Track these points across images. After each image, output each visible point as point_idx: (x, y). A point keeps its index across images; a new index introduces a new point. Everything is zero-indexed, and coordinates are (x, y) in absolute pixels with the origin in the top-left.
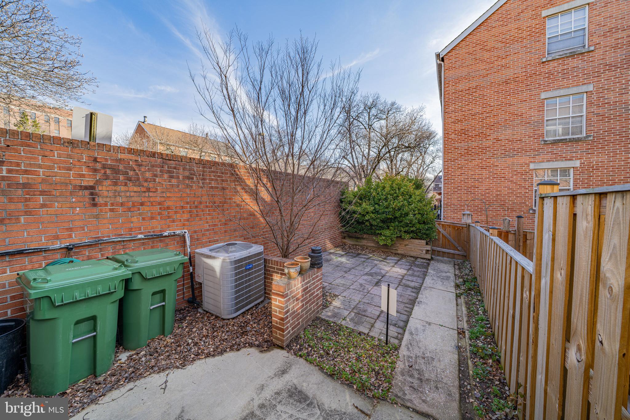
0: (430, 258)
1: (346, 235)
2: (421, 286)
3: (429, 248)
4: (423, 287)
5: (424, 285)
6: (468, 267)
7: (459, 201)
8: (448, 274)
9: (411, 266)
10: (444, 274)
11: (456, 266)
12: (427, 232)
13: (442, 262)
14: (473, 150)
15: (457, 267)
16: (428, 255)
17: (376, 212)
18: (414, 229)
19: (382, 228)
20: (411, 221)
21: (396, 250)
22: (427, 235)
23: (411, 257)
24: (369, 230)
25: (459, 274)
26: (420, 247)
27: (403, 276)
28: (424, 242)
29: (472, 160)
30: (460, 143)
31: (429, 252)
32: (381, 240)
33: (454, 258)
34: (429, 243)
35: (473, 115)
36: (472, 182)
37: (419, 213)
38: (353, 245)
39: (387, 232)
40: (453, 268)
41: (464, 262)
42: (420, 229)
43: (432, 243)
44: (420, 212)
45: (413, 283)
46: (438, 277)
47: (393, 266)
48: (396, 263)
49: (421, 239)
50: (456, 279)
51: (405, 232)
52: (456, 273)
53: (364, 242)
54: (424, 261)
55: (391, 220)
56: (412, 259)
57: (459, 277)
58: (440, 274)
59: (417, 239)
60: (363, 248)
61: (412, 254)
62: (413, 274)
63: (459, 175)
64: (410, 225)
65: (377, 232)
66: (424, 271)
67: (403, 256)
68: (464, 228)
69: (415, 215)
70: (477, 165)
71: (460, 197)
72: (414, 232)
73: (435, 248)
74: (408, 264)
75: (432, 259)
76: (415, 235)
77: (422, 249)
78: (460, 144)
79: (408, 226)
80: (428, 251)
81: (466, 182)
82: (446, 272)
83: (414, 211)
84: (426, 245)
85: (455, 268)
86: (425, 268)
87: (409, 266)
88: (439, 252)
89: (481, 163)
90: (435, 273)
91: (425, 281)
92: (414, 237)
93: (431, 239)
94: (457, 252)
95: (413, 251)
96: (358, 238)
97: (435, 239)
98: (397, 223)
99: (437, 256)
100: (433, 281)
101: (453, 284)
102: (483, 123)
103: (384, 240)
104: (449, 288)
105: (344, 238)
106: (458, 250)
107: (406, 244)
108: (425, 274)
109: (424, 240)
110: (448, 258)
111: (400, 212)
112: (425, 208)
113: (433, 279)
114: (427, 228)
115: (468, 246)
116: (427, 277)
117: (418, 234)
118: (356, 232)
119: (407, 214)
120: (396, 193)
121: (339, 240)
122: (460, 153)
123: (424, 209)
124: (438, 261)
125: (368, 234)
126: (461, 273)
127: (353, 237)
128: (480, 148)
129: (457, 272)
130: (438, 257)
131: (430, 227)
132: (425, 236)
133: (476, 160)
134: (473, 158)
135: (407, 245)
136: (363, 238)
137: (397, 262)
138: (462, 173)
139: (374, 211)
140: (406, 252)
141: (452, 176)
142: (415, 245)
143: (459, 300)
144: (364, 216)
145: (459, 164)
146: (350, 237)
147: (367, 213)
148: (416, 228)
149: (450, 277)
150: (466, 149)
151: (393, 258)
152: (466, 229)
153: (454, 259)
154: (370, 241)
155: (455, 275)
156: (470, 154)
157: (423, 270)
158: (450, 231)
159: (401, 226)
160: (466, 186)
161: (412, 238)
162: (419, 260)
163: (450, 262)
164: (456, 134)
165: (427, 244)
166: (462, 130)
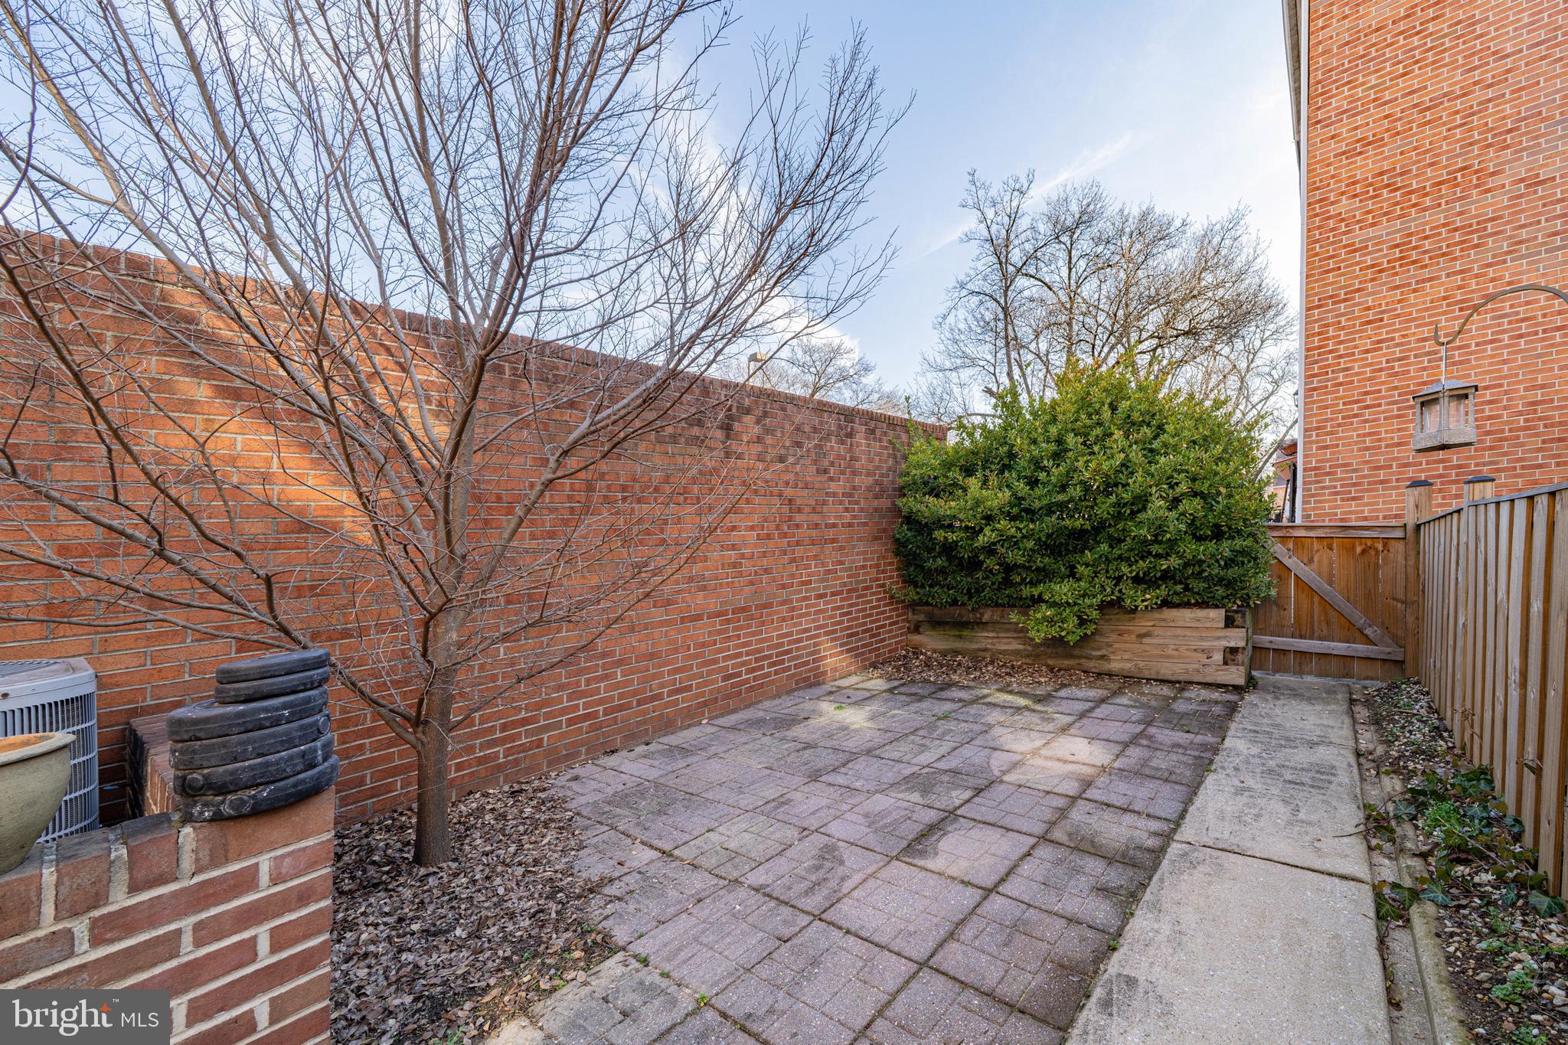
0: (1241, 681)
1: (921, 617)
2: (1168, 838)
3: (1236, 638)
4: (1174, 849)
5: (1188, 831)
6: (1420, 708)
7: (1367, 449)
8: (1324, 754)
9: (1149, 724)
10: (1301, 756)
11: (1357, 708)
12: (1233, 572)
13: (1295, 694)
14: (1427, 245)
15: (1363, 713)
16: (1233, 669)
17: (1020, 510)
18: (1174, 562)
19: (1045, 575)
20: (1160, 529)
21: (1102, 657)
22: (1229, 584)
23: (1163, 681)
24: (999, 589)
25: (1380, 750)
26: (1202, 638)
27: (1087, 784)
28: (1217, 615)
29: (1424, 281)
30: (1373, 225)
31: (1240, 657)
32: (1039, 622)
33: (1346, 676)
34: (1238, 617)
35: (1428, 109)
36: (1424, 369)
37: (1195, 494)
38: (944, 654)
39: (1063, 590)
40: (1347, 721)
41: (1393, 686)
42: (1201, 562)
43: (1255, 621)
44: (1197, 486)
45: (1129, 819)
46: (1270, 771)
47: (1064, 730)
48: (1082, 715)
49: (1203, 605)
50: (1363, 779)
51: (1137, 580)
52: (1363, 745)
53: (984, 640)
54: (1216, 695)
55: (1081, 539)
56: (1166, 690)
57: (1378, 764)
58: (1280, 756)
59: (1187, 605)
60: (977, 660)
61: (1167, 670)
62: (1145, 763)
63: (1367, 351)
64: (1155, 549)
65: (1027, 591)
66: (1204, 747)
67: (1130, 680)
68: (1392, 544)
69: (1176, 501)
70: (1445, 298)
71: (1370, 434)
72: (1173, 578)
73: (1265, 640)
74: (1136, 714)
75: (1251, 684)
76: (1179, 588)
77: (1206, 644)
78: (1371, 232)
79: (1150, 553)
80: (1234, 651)
81: (1396, 374)
82: (1312, 745)
83: (1172, 487)
84: (1227, 626)
85: (1354, 721)
86: (1211, 728)
87: (1139, 722)
88: (1285, 652)
89: (1460, 287)
90: (1255, 751)
91: (1198, 802)
92: (1176, 600)
93: (1246, 599)
94: (1360, 649)
95: (1168, 657)
96: (962, 625)
97: (1266, 599)
98: (1104, 547)
99: (1276, 671)
100: (1243, 800)
101: (1350, 816)
102: (1471, 130)
103: (1051, 621)
104: (1328, 844)
105: (916, 629)
106: (1368, 641)
107: (1143, 631)
108: (1203, 765)
109: (1216, 607)
110: (1320, 675)
111: (1113, 499)
112: (1221, 468)
113: (1239, 791)
114: (1227, 553)
115: (1410, 619)
116: (1210, 780)
117: (1194, 584)
118: (954, 602)
119: (1141, 501)
120: (1099, 424)
121: (893, 638)
122: (1373, 266)
123: (1216, 474)
124: (1276, 691)
125: (997, 605)
126: (1389, 743)
127: (947, 623)
128: (1456, 230)
129: (1367, 739)
130: (1278, 677)
131: (1242, 552)
132: (1221, 591)
133: (1438, 278)
134: (1426, 273)
135: (1147, 635)
136: (980, 624)
137: (1091, 710)
138: (1379, 342)
139: (1015, 510)
140: (1142, 664)
141: (1340, 357)
142: (1179, 632)
143: (1399, 939)
144: (976, 532)
145: (1368, 309)
146: (936, 623)
147: (989, 519)
148: (1181, 557)
149: (1331, 770)
150: (1397, 246)
151: (1080, 694)
152: (1400, 546)
153: (1346, 681)
154: (1008, 631)
155: (1358, 754)
156: (1414, 262)
157: (1199, 739)
158: (1331, 563)
159: (1120, 558)
160: (1396, 388)
161: (1166, 604)
162: (1193, 693)
163: (1331, 691)
164: (1355, 196)
165: (1229, 623)
166: (1381, 174)
